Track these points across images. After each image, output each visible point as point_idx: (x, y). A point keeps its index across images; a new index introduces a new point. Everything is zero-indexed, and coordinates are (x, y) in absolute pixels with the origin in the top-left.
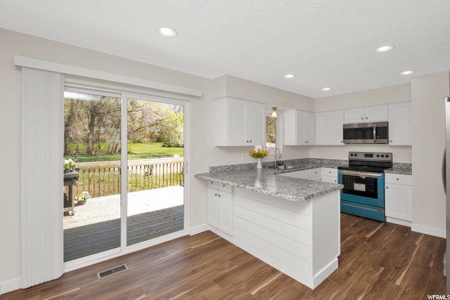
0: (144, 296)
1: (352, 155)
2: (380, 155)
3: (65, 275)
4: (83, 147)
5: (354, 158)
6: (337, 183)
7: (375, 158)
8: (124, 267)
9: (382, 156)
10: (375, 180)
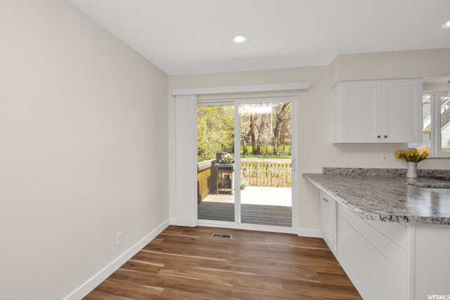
0: (225, 260)
3: (197, 227)
4: (270, 148)
8: (229, 237)
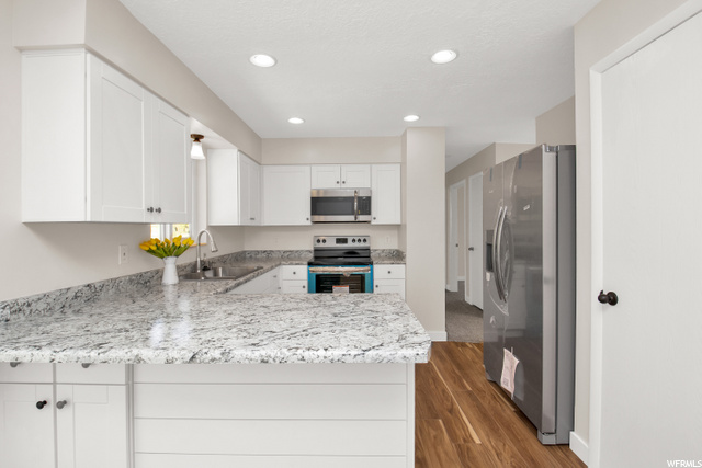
1: (319, 241)
2: (357, 239)
5: (321, 245)
6: (306, 290)
7: (350, 245)
9: (359, 240)
10: (362, 277)
